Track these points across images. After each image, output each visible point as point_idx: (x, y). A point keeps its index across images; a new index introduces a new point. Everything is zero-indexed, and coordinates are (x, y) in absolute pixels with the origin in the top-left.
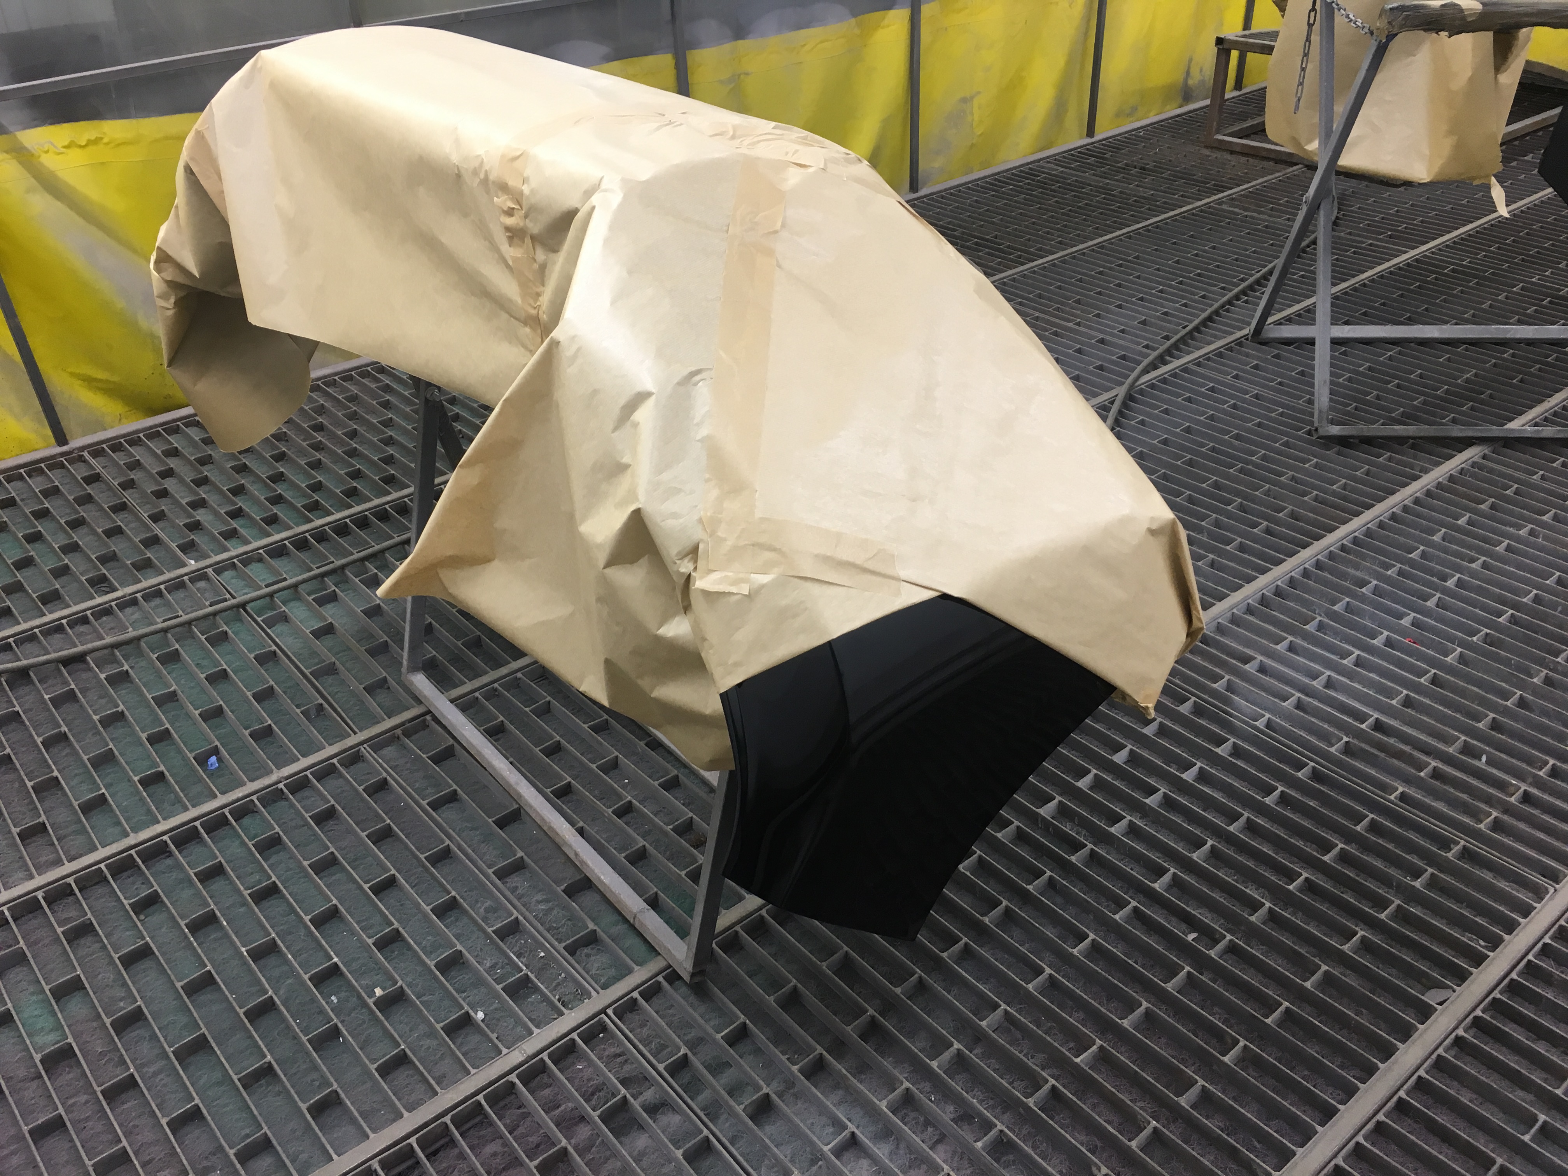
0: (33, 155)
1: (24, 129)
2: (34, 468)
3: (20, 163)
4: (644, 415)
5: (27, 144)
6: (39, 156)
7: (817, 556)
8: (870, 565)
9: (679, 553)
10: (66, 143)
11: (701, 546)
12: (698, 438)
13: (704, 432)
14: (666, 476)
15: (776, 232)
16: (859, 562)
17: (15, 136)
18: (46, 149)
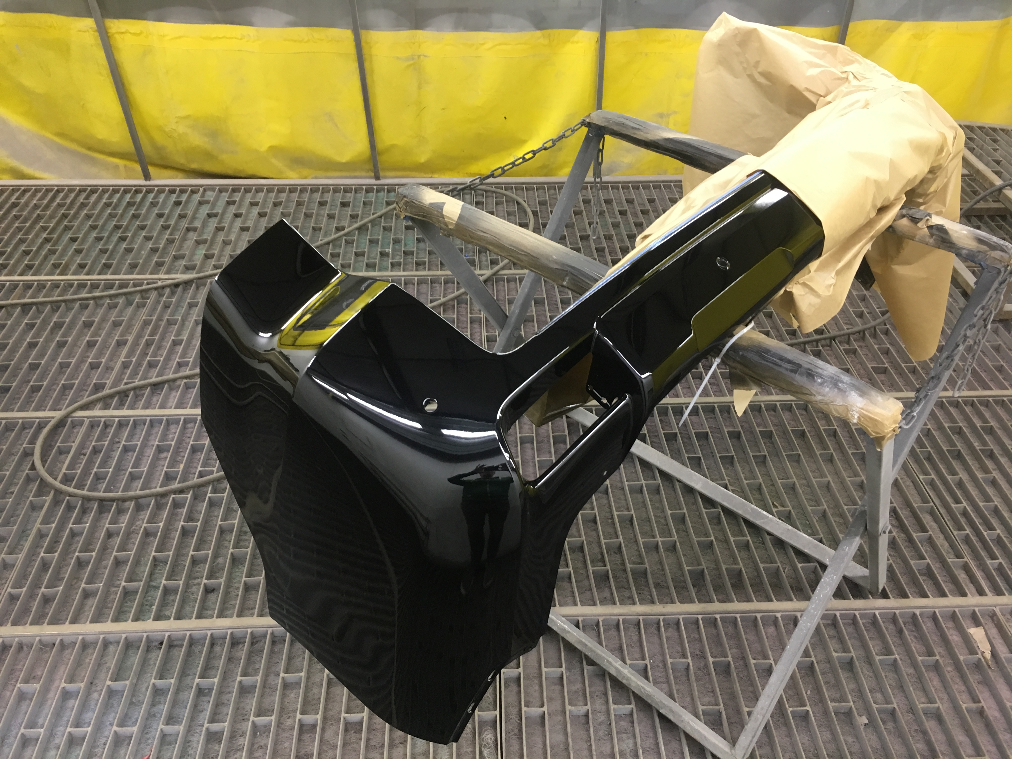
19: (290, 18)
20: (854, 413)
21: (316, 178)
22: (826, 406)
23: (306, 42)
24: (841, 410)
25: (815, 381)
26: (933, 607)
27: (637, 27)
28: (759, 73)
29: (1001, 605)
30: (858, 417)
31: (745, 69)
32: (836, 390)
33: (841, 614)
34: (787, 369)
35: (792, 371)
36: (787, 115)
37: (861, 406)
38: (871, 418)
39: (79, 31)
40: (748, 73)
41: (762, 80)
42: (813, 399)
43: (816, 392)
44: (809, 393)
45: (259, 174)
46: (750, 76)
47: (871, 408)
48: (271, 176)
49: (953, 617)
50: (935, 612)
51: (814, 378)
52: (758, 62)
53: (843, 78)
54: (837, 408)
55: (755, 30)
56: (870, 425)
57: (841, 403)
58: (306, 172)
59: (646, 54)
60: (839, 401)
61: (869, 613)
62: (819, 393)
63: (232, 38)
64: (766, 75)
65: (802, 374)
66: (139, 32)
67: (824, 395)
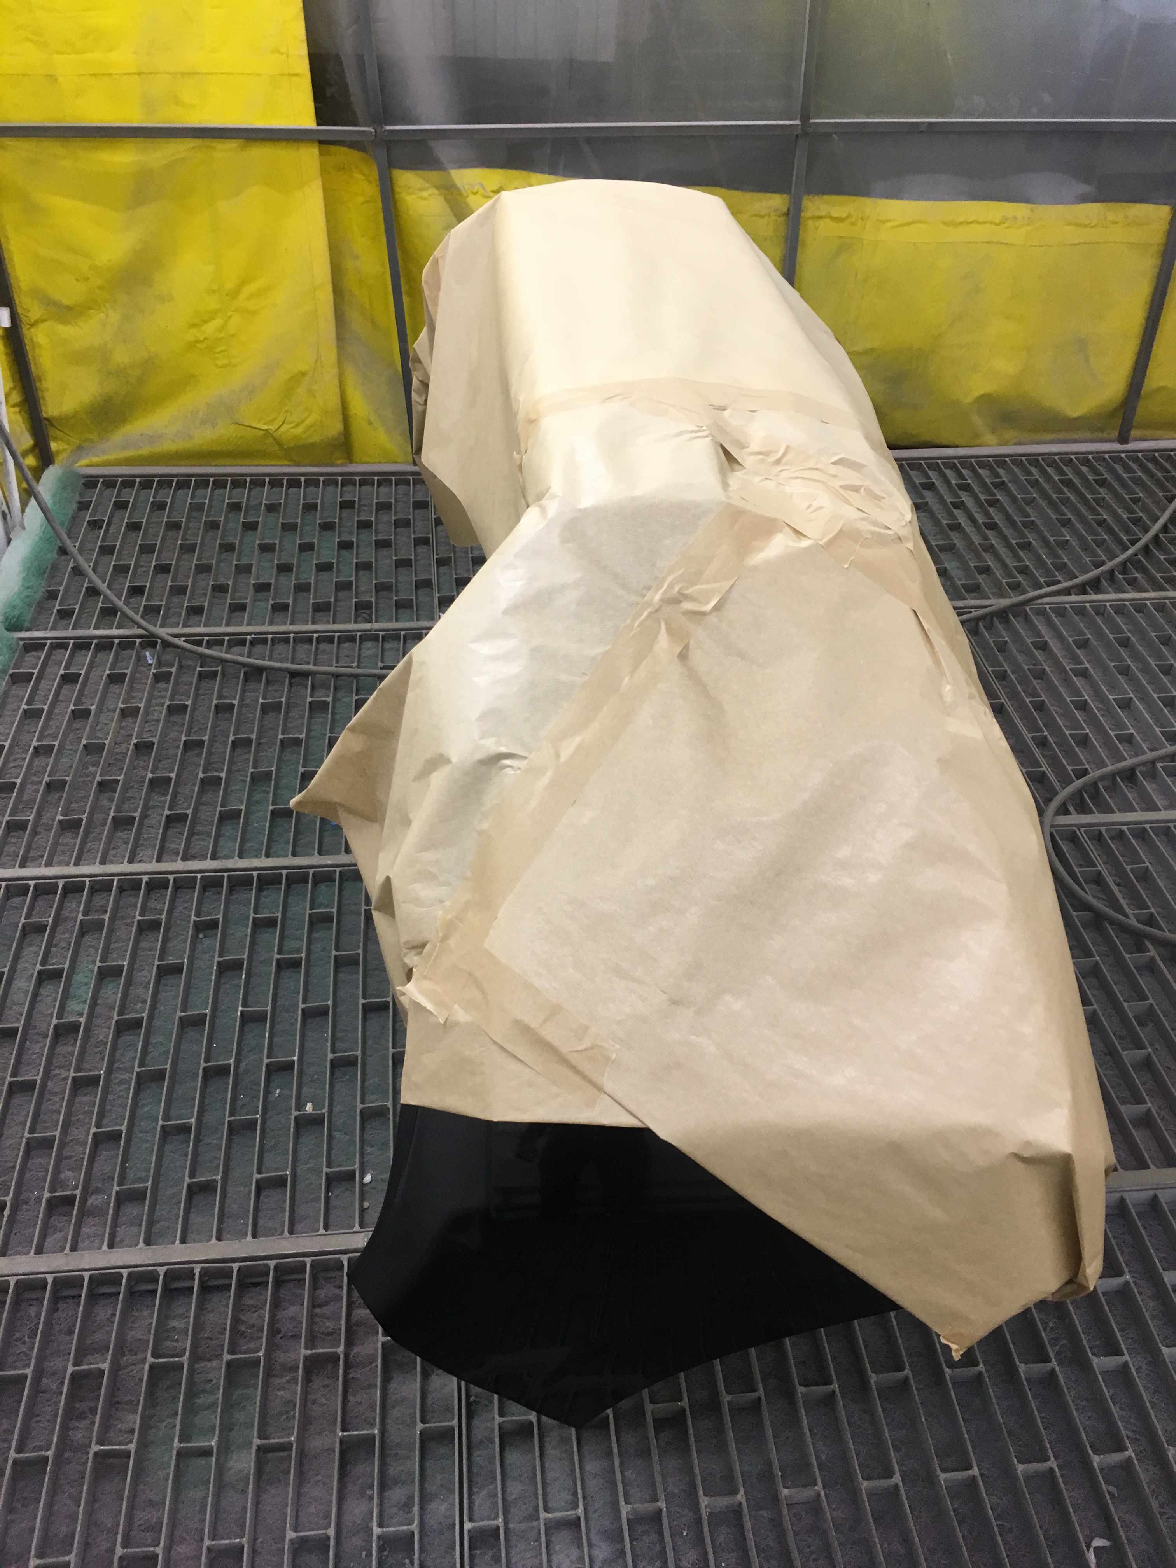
0: (461, 194)
1: (461, 167)
2: (384, 479)
3: (446, 200)
4: (439, 779)
5: (458, 182)
6: (467, 197)
7: (517, 1022)
8: (574, 1059)
9: (406, 943)
10: (495, 188)
11: (428, 947)
12: (478, 828)
13: (485, 826)
14: (428, 856)
15: (703, 614)
16: (564, 1050)
17: (449, 173)
18: (475, 191)
19: (1084, 188)
21: (1020, 443)
23: (1092, 227)
39: (755, 215)
45: (938, 441)
48: (957, 443)
58: (1010, 434)
63: (985, 223)
66: (844, 216)
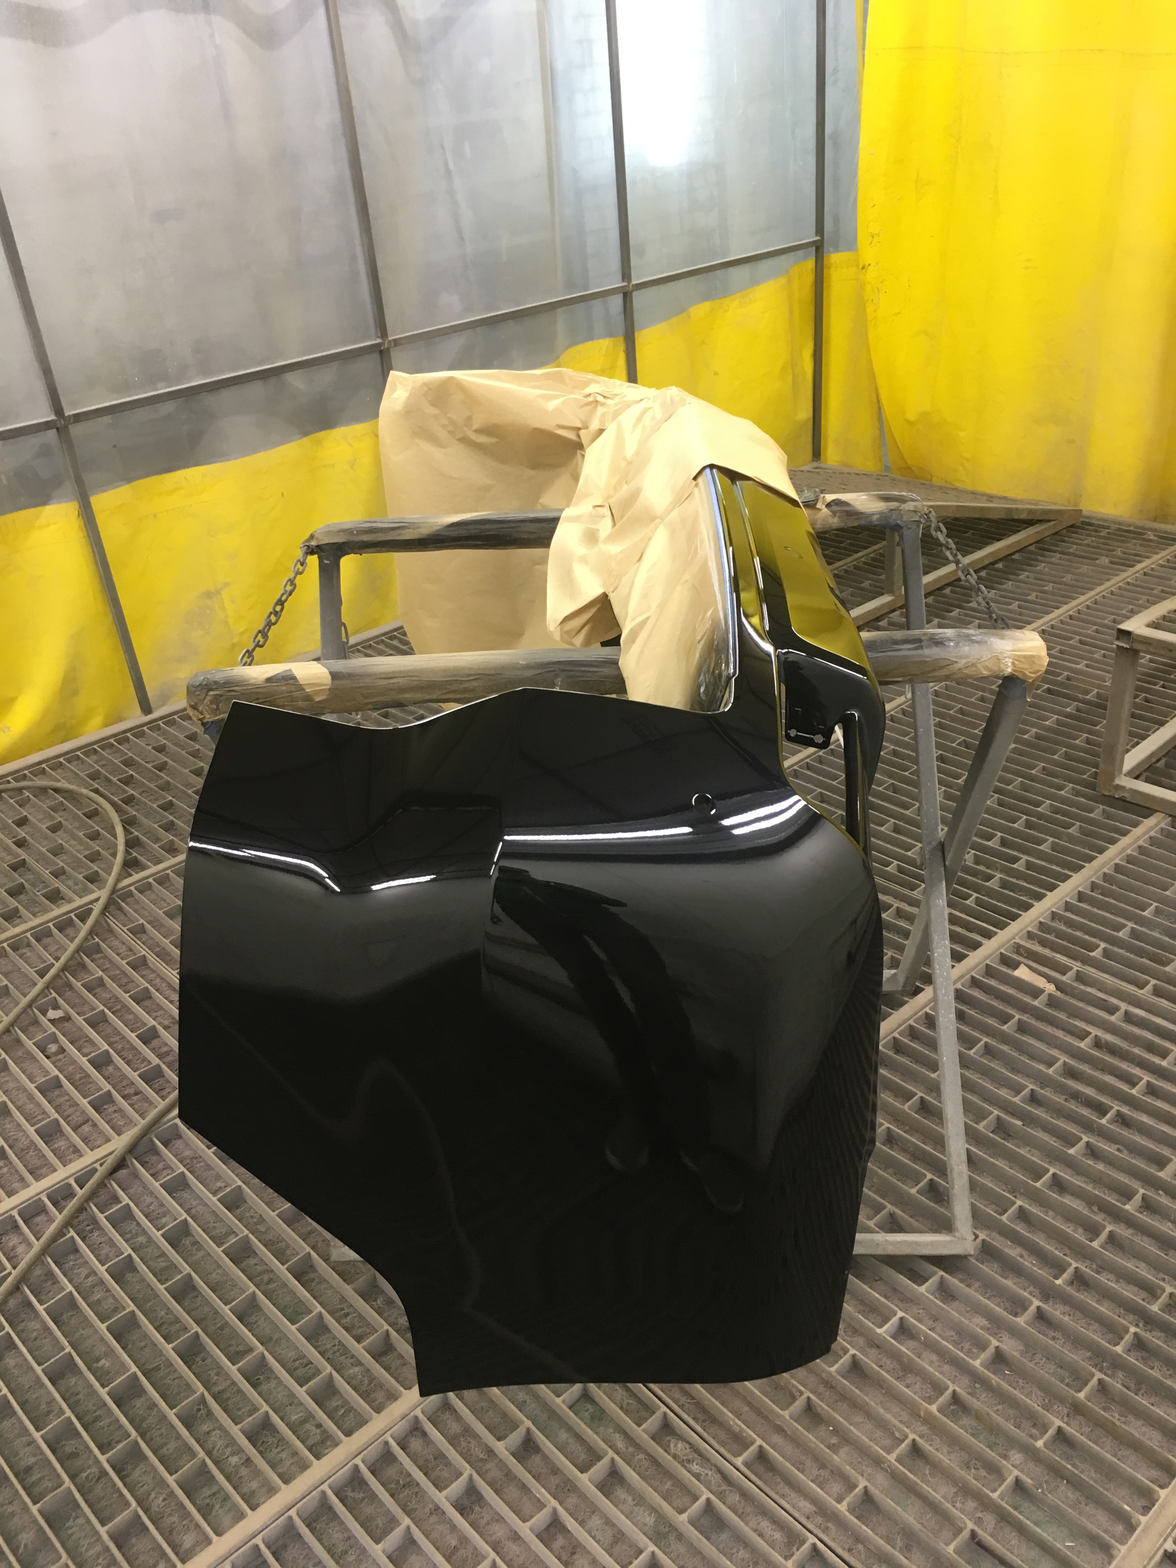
20: (1007, 660)
22: (973, 669)
24: (990, 664)
25: (949, 647)
26: (968, 973)
27: (129, 480)
28: (476, 431)
29: (1017, 934)
30: (1013, 663)
31: (450, 432)
32: (976, 645)
33: (899, 1033)
34: (909, 649)
35: (916, 649)
36: (531, 472)
37: (1010, 648)
38: (1025, 657)
40: (459, 436)
41: (482, 439)
42: (956, 666)
43: (956, 657)
44: (949, 663)
46: (465, 441)
47: (1021, 645)
49: (989, 971)
50: (972, 977)
51: (944, 645)
52: (469, 418)
53: (592, 402)
54: (987, 663)
55: (451, 379)
56: (1027, 666)
57: (990, 656)
59: (155, 516)
60: (986, 655)
61: (921, 1016)
62: (961, 657)
64: (488, 430)
65: (928, 647)
67: (966, 657)
